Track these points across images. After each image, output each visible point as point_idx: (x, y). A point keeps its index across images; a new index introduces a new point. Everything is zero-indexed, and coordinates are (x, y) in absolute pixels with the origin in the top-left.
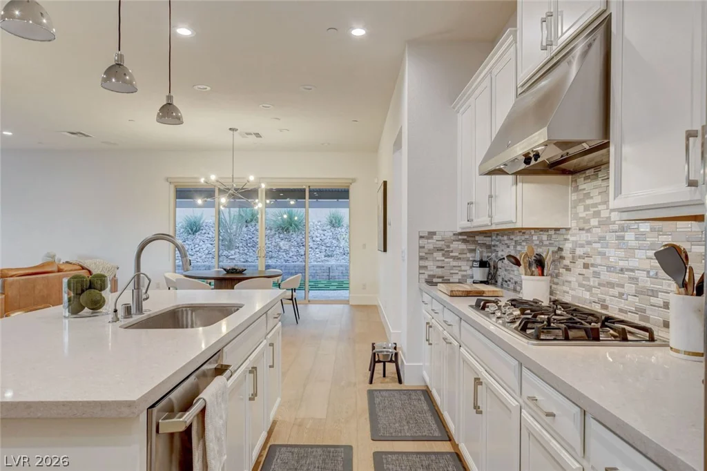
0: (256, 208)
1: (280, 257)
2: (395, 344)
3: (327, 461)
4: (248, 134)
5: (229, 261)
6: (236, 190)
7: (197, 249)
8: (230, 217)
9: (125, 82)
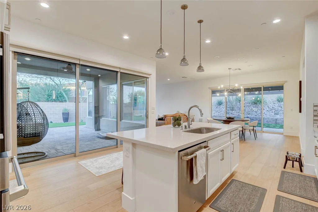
0: (239, 96)
1: (253, 114)
2: (301, 154)
3: (253, 191)
4: (236, 69)
5: (232, 115)
6: (231, 90)
7: (221, 111)
8: (233, 99)
9: (185, 63)
